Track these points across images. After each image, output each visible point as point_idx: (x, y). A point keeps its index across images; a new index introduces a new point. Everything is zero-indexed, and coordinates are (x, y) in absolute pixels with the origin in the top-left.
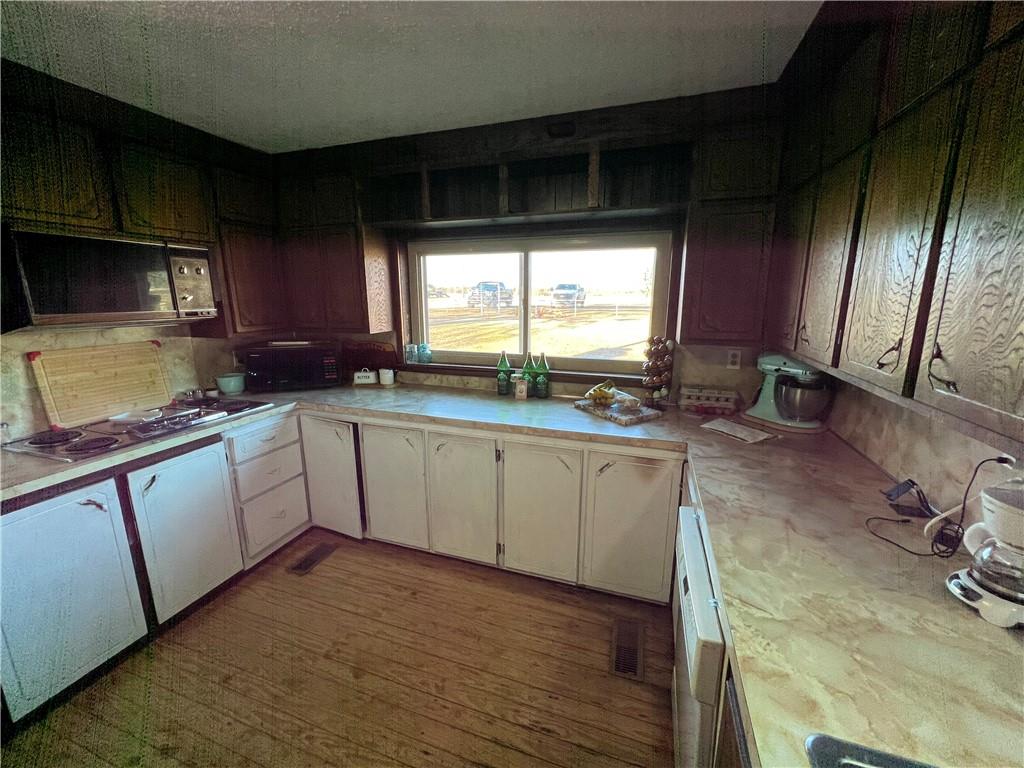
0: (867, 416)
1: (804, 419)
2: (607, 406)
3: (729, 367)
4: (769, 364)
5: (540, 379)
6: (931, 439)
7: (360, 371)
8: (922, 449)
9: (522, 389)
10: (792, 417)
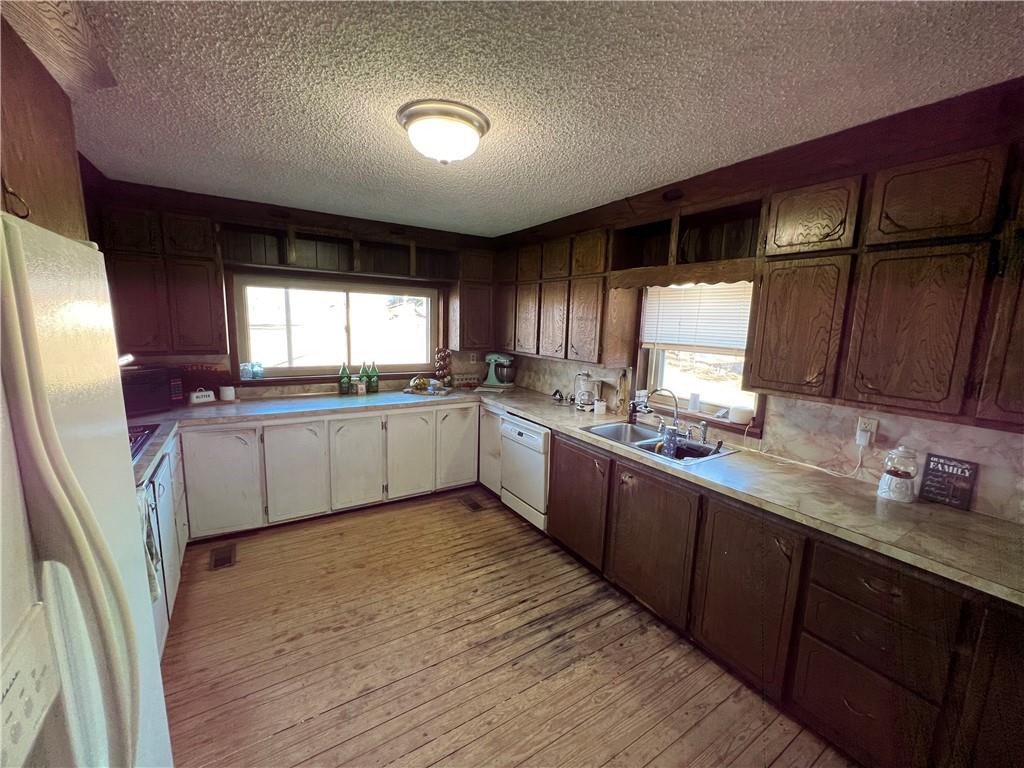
0: (533, 374)
1: (508, 382)
2: (426, 389)
3: (472, 362)
4: (492, 358)
5: (374, 379)
6: (557, 376)
7: (195, 391)
8: (555, 380)
9: (362, 387)
10: (502, 382)
